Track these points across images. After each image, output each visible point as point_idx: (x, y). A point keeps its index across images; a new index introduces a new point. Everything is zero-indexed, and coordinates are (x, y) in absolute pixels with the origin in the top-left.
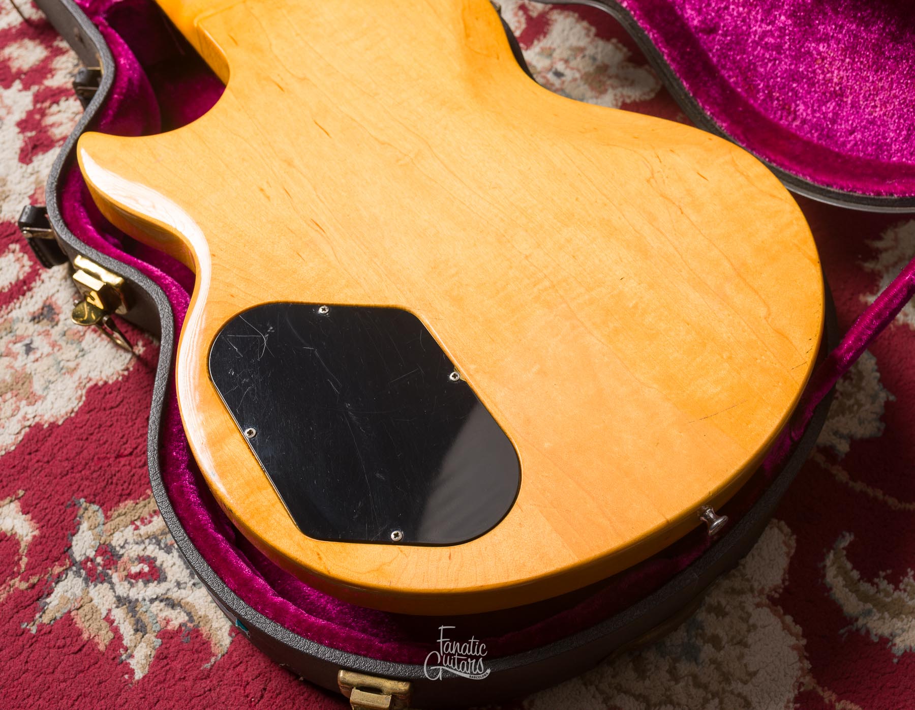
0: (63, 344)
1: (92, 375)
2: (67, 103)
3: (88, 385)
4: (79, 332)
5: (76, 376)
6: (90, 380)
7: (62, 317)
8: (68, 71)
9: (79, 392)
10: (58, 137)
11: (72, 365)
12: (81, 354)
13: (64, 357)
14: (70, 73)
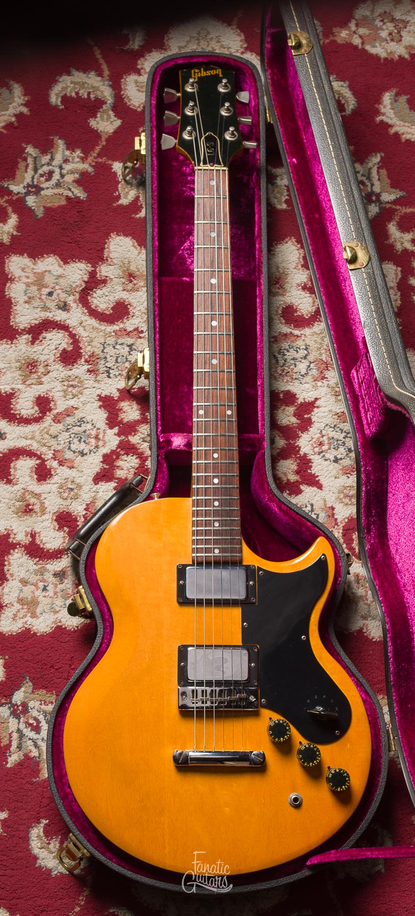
0: (59, 597)
1: (63, 620)
2: (132, 457)
3: (58, 624)
4: (69, 594)
5: (56, 616)
6: (61, 622)
7: (66, 581)
8: (143, 436)
9: (53, 625)
10: (117, 476)
11: (57, 609)
12: (64, 606)
13: (57, 602)
14: (143, 438)
